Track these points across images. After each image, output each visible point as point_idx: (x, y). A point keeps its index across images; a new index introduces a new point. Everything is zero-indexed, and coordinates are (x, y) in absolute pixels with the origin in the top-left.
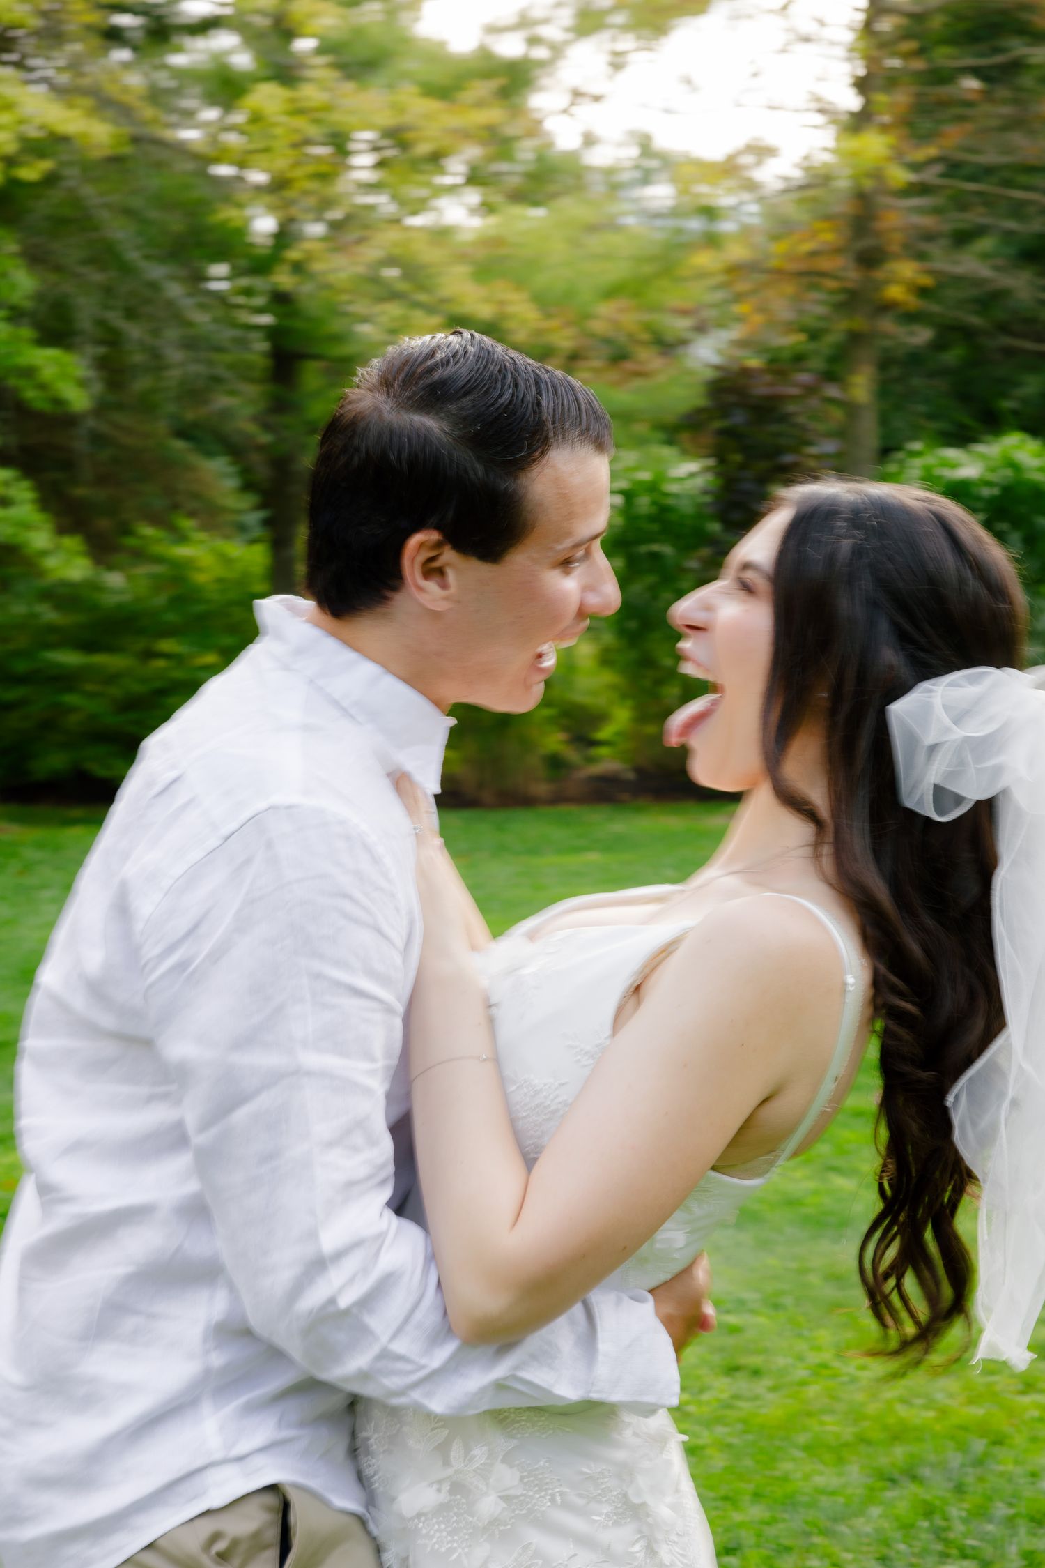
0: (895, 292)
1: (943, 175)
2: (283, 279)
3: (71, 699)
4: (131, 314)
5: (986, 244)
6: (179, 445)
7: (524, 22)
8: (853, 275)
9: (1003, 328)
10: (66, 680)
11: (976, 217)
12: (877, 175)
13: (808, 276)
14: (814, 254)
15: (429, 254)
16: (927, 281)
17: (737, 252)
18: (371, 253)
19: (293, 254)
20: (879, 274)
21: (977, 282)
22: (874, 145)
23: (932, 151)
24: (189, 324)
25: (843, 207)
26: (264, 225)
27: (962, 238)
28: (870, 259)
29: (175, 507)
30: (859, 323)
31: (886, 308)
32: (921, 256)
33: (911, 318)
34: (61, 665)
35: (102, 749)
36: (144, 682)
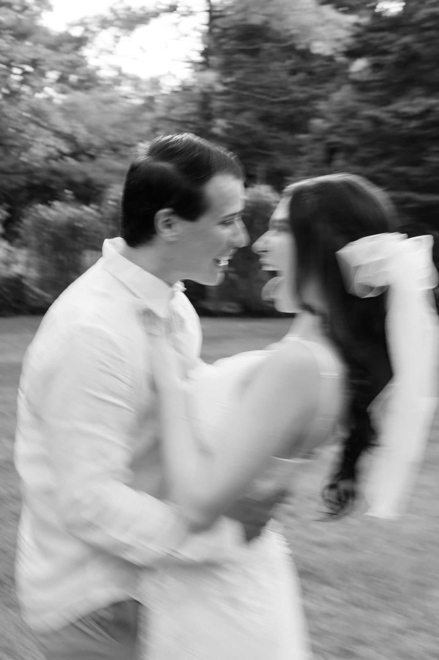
0: (216, 130)
1: (235, 88)
5: (247, 114)
7: (82, 23)
8: (201, 123)
9: (255, 145)
11: (246, 104)
12: (210, 87)
13: (183, 123)
14: (186, 115)
15: (46, 107)
16: (228, 127)
18: (23, 105)
20: (211, 123)
21: (245, 128)
22: (211, 76)
28: (207, 117)
31: (211, 136)
32: (226, 117)
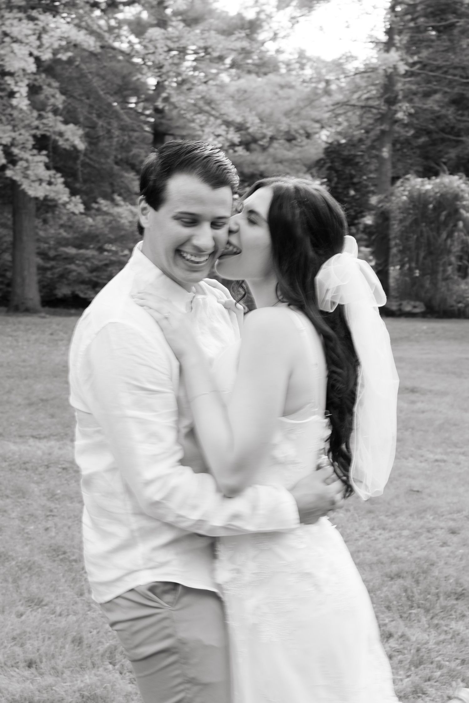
0: (400, 115)
1: (421, 69)
2: (160, 104)
3: (73, 267)
4: (99, 116)
5: (437, 96)
6: (116, 167)
8: (384, 108)
9: (443, 130)
10: (70, 259)
11: (434, 86)
12: (394, 67)
13: (366, 108)
14: (368, 99)
16: (412, 111)
17: (338, 97)
19: (164, 95)
20: (395, 108)
21: (433, 112)
22: (394, 56)
23: (416, 58)
24: (122, 120)
25: (380, 80)
26: (152, 82)
27: (427, 95)
28: (391, 101)
29: (113, 192)
30: (385, 127)
31: (396, 121)
32: (411, 101)
33: (406, 125)
34: (67, 253)
35: (82, 287)
36: (100, 261)
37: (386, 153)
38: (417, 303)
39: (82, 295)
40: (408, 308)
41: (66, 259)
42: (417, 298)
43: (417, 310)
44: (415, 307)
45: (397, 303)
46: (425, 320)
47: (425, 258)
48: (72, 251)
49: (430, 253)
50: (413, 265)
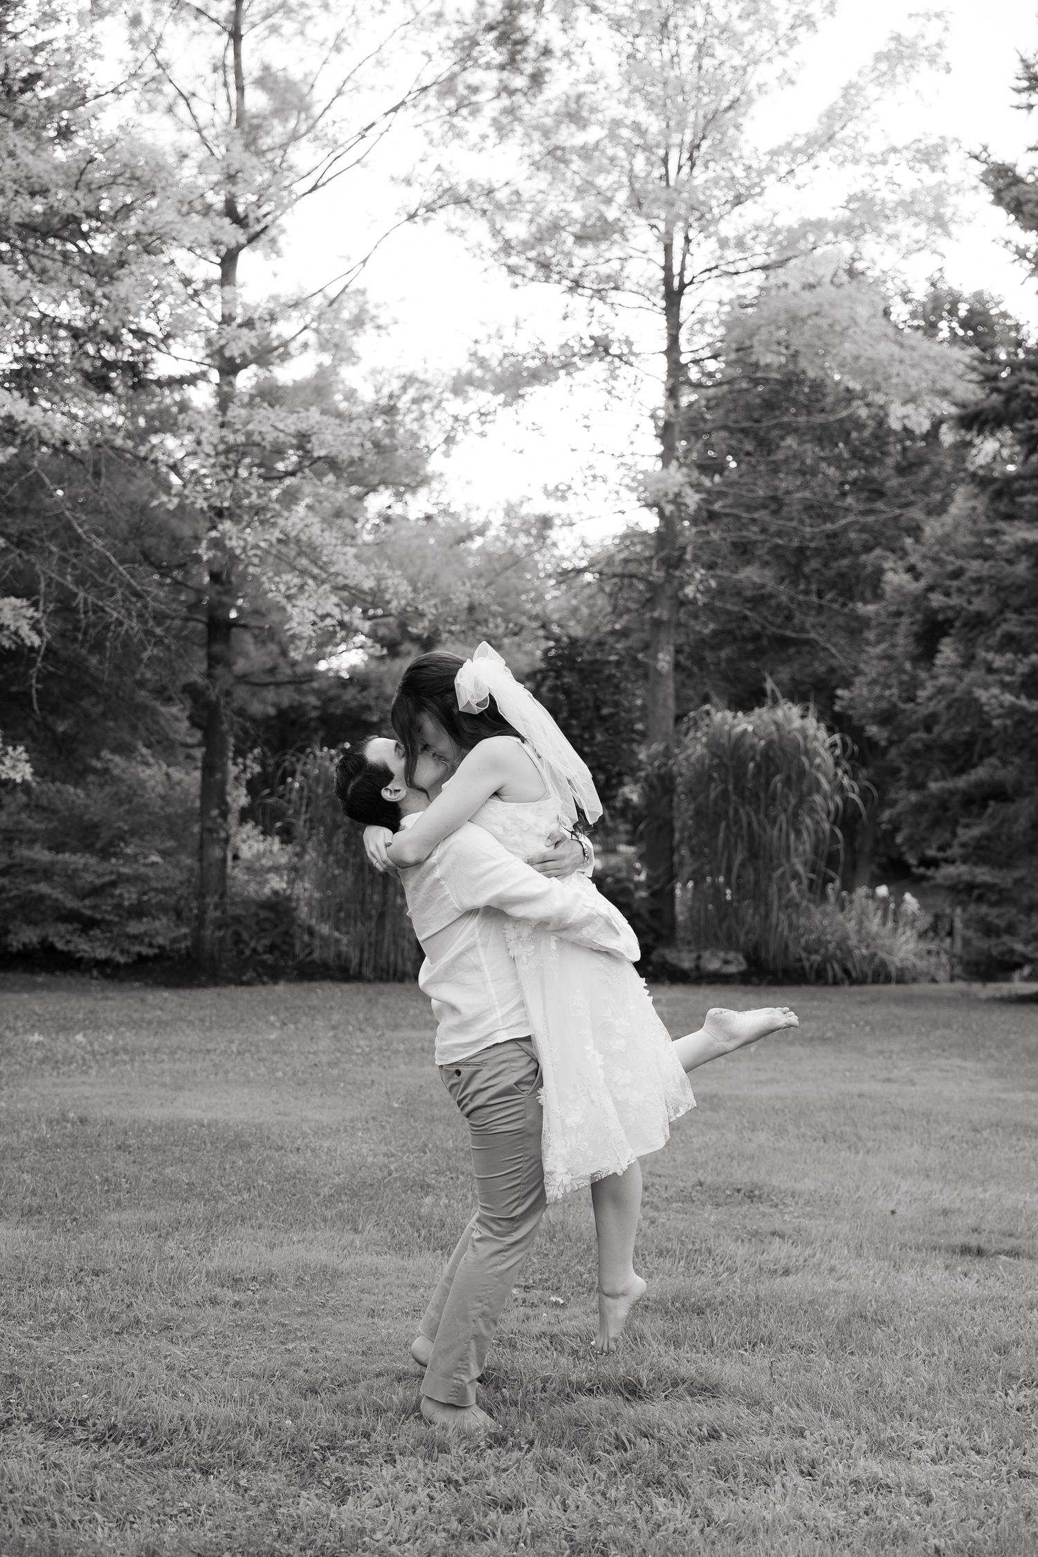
0: (691, 591)
3: (43, 888)
8: (658, 575)
13: (624, 579)
16: (712, 584)
22: (677, 474)
28: (673, 563)
30: (660, 613)
31: (683, 603)
32: (709, 565)
33: (700, 612)
34: (34, 861)
35: (62, 928)
36: (99, 876)
37: (664, 661)
38: (731, 955)
39: (60, 945)
40: (713, 964)
41: (31, 872)
42: (730, 943)
43: (732, 969)
44: (726, 962)
45: (694, 955)
46: (749, 988)
47: (743, 865)
48: (41, 855)
49: (753, 855)
50: (721, 879)
